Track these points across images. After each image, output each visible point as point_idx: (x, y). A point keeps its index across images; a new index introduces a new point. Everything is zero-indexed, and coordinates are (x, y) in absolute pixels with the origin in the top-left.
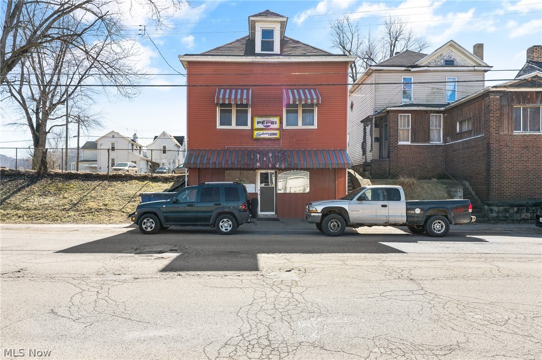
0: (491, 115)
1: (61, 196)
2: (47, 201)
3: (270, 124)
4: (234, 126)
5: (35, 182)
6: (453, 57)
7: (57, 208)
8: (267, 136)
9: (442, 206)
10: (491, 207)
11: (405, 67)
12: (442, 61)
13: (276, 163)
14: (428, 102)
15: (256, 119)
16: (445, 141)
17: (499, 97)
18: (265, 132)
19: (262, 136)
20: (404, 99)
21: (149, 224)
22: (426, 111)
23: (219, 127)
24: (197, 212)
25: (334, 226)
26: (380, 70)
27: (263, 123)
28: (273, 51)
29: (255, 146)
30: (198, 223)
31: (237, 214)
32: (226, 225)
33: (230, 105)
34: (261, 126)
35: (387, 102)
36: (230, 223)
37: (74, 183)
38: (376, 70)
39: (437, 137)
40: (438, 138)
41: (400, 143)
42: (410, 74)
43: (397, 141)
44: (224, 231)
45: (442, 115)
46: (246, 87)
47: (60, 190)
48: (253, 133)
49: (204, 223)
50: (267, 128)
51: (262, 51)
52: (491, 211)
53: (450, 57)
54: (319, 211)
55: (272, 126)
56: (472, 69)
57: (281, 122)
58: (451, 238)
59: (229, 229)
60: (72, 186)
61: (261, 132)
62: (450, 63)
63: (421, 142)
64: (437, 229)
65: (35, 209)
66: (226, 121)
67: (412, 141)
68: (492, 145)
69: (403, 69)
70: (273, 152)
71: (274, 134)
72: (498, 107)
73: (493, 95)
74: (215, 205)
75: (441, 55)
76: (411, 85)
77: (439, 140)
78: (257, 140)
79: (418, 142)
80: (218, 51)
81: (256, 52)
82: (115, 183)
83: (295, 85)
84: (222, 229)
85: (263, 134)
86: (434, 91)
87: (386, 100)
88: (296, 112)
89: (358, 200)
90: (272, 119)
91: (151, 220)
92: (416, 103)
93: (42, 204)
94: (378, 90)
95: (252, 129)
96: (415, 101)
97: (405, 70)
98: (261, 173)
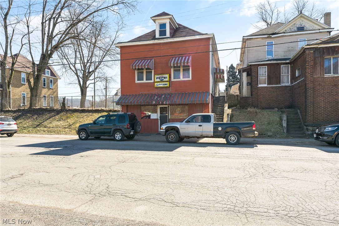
0: (307, 64)
1: (67, 121)
2: (59, 124)
3: (163, 79)
4: (145, 81)
5: (59, 114)
6: (303, 25)
7: (62, 127)
8: (162, 86)
9: (235, 126)
10: (307, 127)
11: (267, 35)
12: (295, 28)
13: (164, 102)
14: (285, 57)
15: (156, 76)
16: (292, 83)
17: (313, 51)
18: (160, 83)
19: (159, 86)
20: (268, 56)
21: (83, 135)
22: (278, 64)
23: (137, 82)
24: (104, 129)
25: (172, 137)
26: (251, 39)
27: (159, 78)
28: (166, 36)
29: (156, 92)
30: (105, 135)
31: (123, 130)
32: (118, 136)
33: (142, 69)
34: (158, 80)
35: (256, 59)
36: (120, 135)
37: (76, 114)
38: (247, 39)
39: (286, 81)
40: (288, 81)
41: (260, 86)
42: (272, 39)
43: (257, 84)
44: (118, 139)
45: (290, 65)
46: (151, 58)
47: (67, 118)
48: (154, 84)
49: (108, 135)
50: (162, 81)
51: (160, 36)
52: (307, 130)
53: (301, 25)
54: (164, 128)
55: (165, 80)
56: (318, 31)
57: (170, 77)
58: (242, 146)
59: (120, 138)
60: (74, 116)
61: (159, 84)
62: (301, 29)
63: (275, 84)
64: (232, 140)
65: (53, 127)
66: (140, 78)
67: (268, 84)
68: (308, 85)
69: (266, 36)
70: (165, 94)
71: (166, 84)
72: (312, 58)
73: (308, 51)
74: (113, 125)
75: (294, 24)
76: (273, 46)
77: (288, 82)
78: (157, 88)
79: (272, 84)
80: (139, 39)
81: (156, 38)
82: (94, 114)
83: (175, 55)
84: (116, 138)
85: (160, 84)
86: (290, 49)
87: (255, 58)
88: (179, 70)
89: (185, 122)
90: (164, 76)
91: (84, 133)
92: (276, 58)
93: (57, 125)
94: (249, 51)
95: (154, 82)
96: (275, 57)
97: (268, 37)
98: (160, 107)
